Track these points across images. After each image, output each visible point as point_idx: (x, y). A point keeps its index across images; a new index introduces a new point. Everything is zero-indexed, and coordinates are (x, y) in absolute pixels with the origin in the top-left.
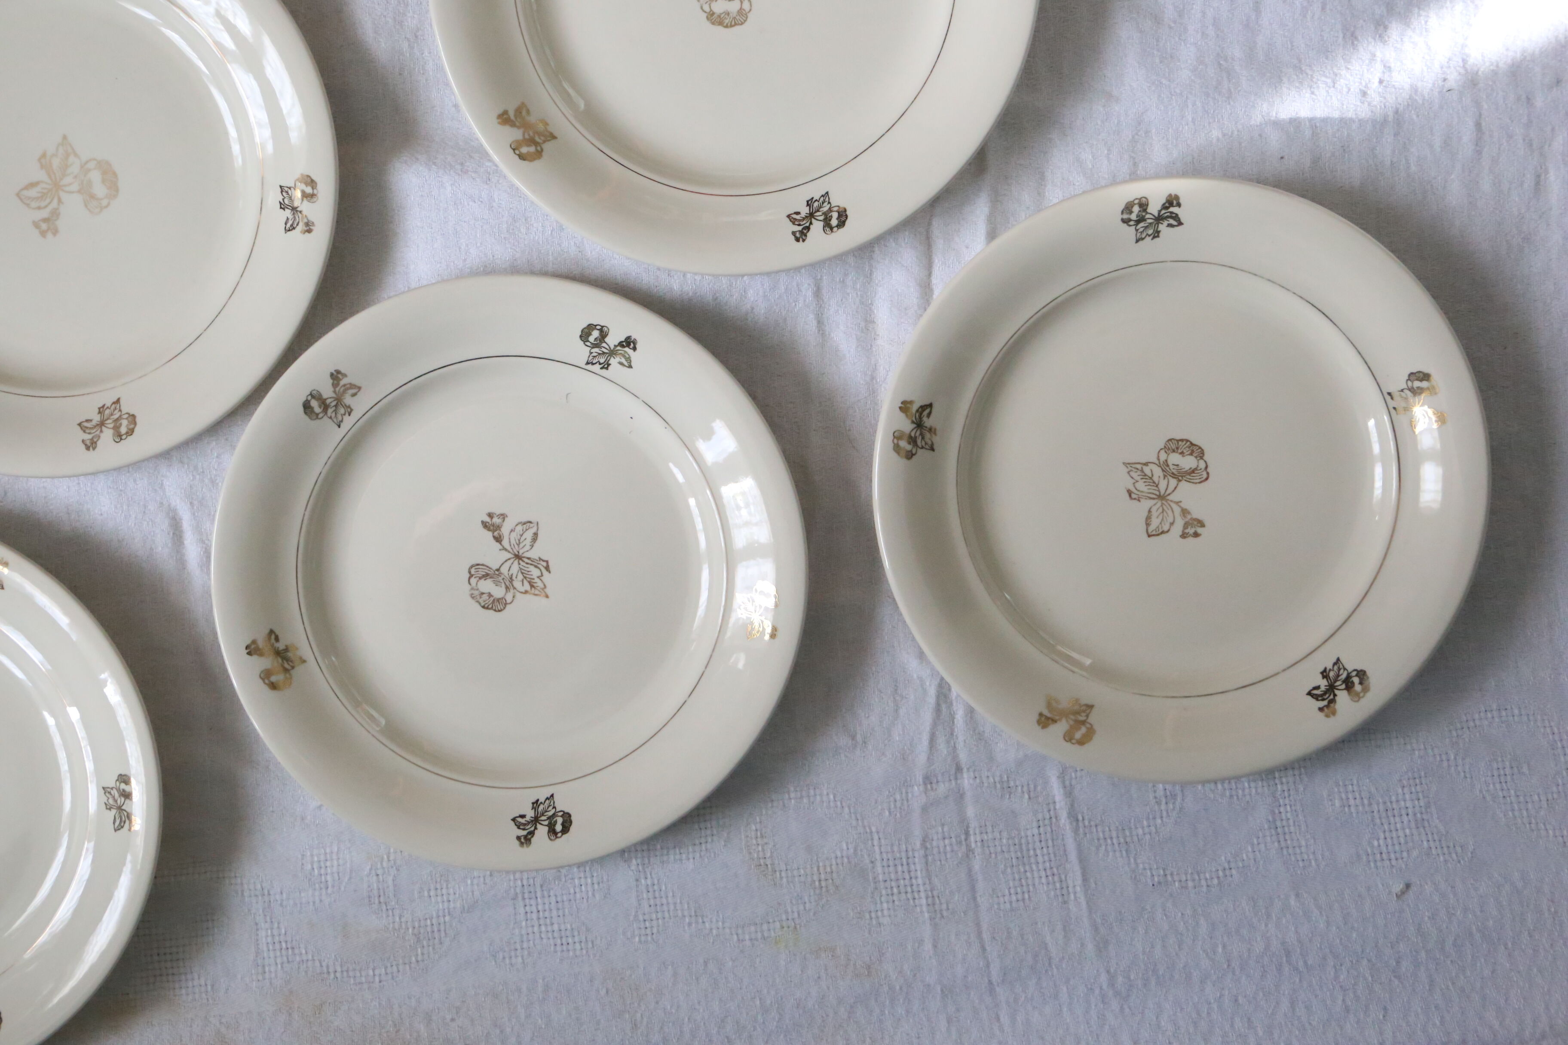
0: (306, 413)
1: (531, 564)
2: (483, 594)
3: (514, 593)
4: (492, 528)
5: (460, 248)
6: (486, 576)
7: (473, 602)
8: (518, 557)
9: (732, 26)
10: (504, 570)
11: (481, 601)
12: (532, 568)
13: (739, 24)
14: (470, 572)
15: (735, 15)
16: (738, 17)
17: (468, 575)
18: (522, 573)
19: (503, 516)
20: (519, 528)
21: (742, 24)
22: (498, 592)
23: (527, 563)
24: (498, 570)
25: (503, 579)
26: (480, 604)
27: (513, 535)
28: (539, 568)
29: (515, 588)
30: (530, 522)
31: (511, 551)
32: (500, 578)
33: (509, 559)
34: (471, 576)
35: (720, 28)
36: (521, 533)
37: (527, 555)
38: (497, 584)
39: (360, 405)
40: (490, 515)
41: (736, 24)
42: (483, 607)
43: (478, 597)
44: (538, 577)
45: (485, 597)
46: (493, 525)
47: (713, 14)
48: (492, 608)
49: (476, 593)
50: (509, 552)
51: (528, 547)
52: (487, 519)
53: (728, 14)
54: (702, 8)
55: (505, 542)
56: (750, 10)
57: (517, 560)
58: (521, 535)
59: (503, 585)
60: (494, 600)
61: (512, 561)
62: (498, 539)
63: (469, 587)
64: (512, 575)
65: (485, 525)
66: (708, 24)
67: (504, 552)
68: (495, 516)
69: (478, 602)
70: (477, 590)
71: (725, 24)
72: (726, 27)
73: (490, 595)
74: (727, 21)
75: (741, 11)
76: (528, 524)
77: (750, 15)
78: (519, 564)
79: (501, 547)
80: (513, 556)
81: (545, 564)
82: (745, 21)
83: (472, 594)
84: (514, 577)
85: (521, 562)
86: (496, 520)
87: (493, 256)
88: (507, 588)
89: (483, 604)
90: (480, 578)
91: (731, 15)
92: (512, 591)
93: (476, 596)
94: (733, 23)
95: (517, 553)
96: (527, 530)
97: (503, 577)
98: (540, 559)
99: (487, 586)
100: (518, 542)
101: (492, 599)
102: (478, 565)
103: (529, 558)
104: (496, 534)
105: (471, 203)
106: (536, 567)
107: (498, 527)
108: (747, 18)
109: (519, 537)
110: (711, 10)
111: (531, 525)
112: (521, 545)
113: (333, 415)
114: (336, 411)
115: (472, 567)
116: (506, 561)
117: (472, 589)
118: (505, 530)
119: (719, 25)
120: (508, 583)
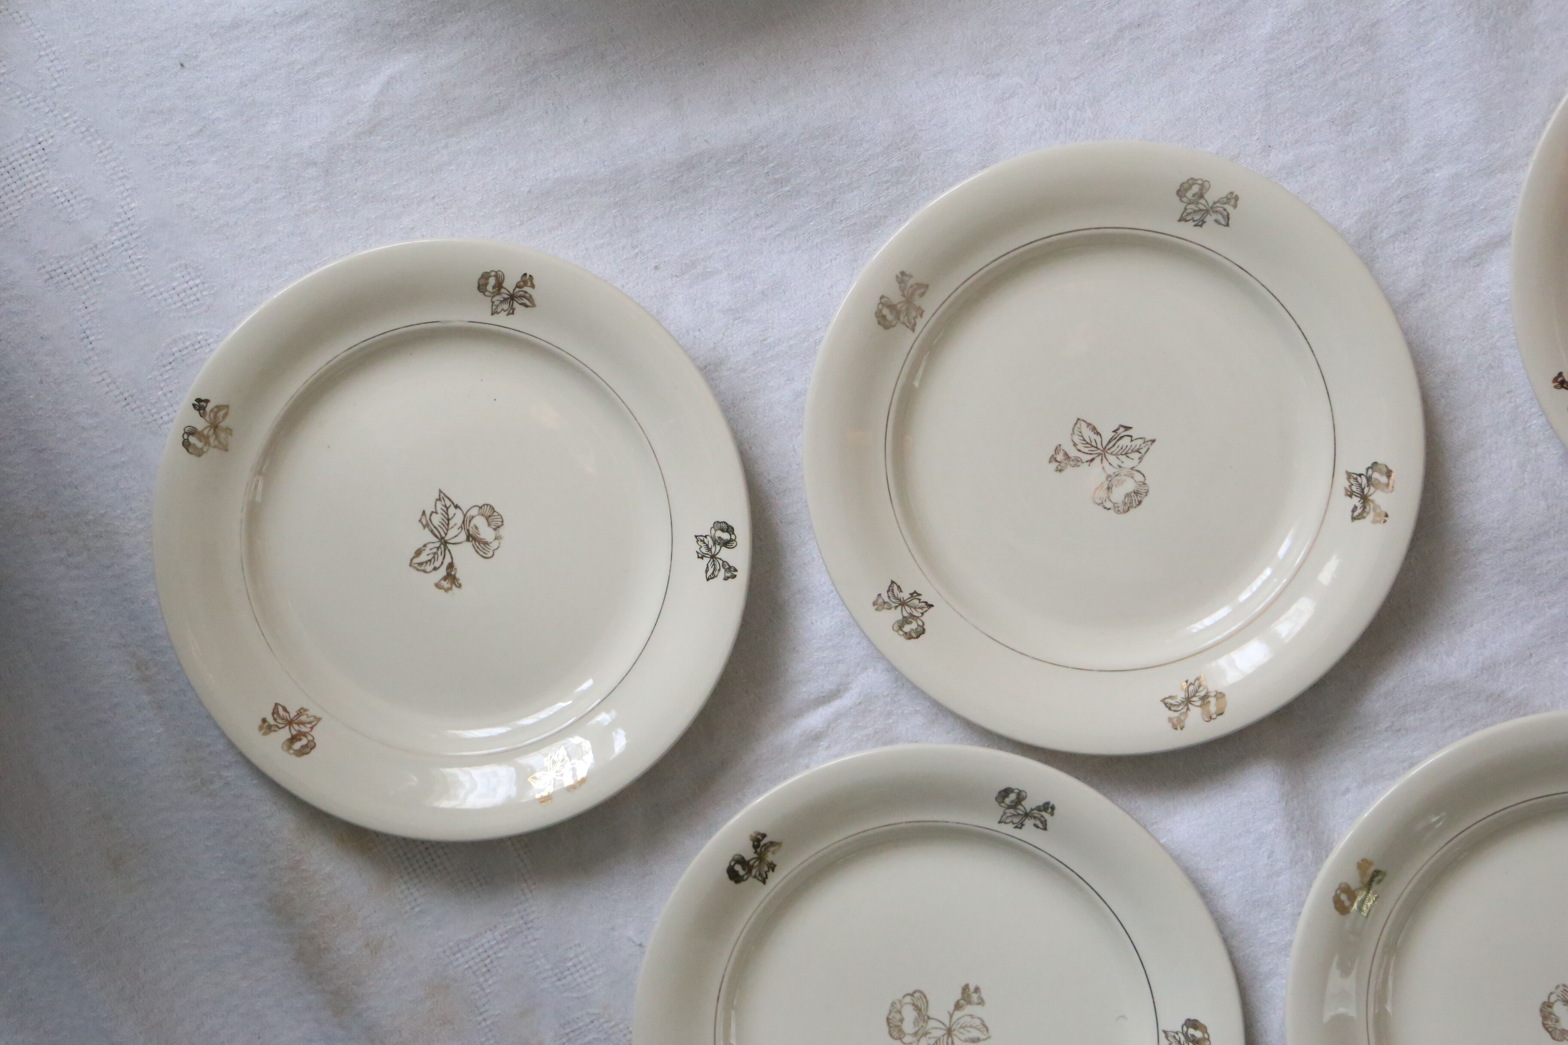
0: (1000, 793)
2: (900, 1012)
3: (914, 1042)
4: (966, 995)
5: (1218, 860)
6: (918, 1009)
7: (887, 1006)
8: (949, 1032)
9: (1547, 1029)
10: (932, 1023)
11: (893, 1014)
14: (915, 992)
15: (1558, 1028)
17: (911, 992)
19: (981, 1002)
20: (977, 1022)
22: (908, 1027)
24: (929, 1018)
25: (923, 1026)
26: (889, 1014)
27: (968, 1019)
29: (919, 1041)
30: (987, 1030)
31: (952, 1024)
32: (921, 1023)
34: (912, 995)
35: (1540, 1019)
38: (916, 1022)
39: (1029, 833)
40: (977, 990)
42: (888, 1019)
43: (895, 1010)
45: (898, 1016)
46: (969, 996)
47: (1551, 1007)
48: (890, 1027)
49: (898, 1006)
50: (950, 1022)
51: (963, 1037)
52: (972, 988)
53: (1557, 1021)
54: (1551, 994)
55: (957, 1014)
58: (971, 1027)
59: (917, 1029)
60: (898, 1026)
61: (942, 1027)
62: (958, 1006)
63: (900, 997)
64: (930, 1033)
65: (965, 988)
67: (948, 1016)
68: (978, 994)
69: (890, 1011)
70: (902, 1007)
71: (1546, 1022)
72: (1544, 1025)
73: (902, 1020)
76: (985, 1029)
78: (943, 1036)
79: (951, 1012)
83: (895, 1003)
84: (928, 1036)
86: (975, 997)
87: (1225, 896)
88: (916, 1034)
89: (890, 1017)
90: (913, 1004)
91: (1557, 1024)
92: (915, 1039)
93: (895, 1008)
95: (953, 1029)
96: (979, 1030)
97: (924, 1025)
99: (909, 1014)
101: (899, 1024)
102: (925, 997)
104: (962, 1002)
105: (1266, 854)
107: (969, 1002)
110: (1553, 1004)
111: (985, 1032)
112: (962, 1030)
113: (1008, 814)
114: (1014, 815)
115: (921, 992)
116: (941, 1022)
117: (900, 1001)
118: (969, 1009)
119: (1542, 1017)
120: (920, 1032)
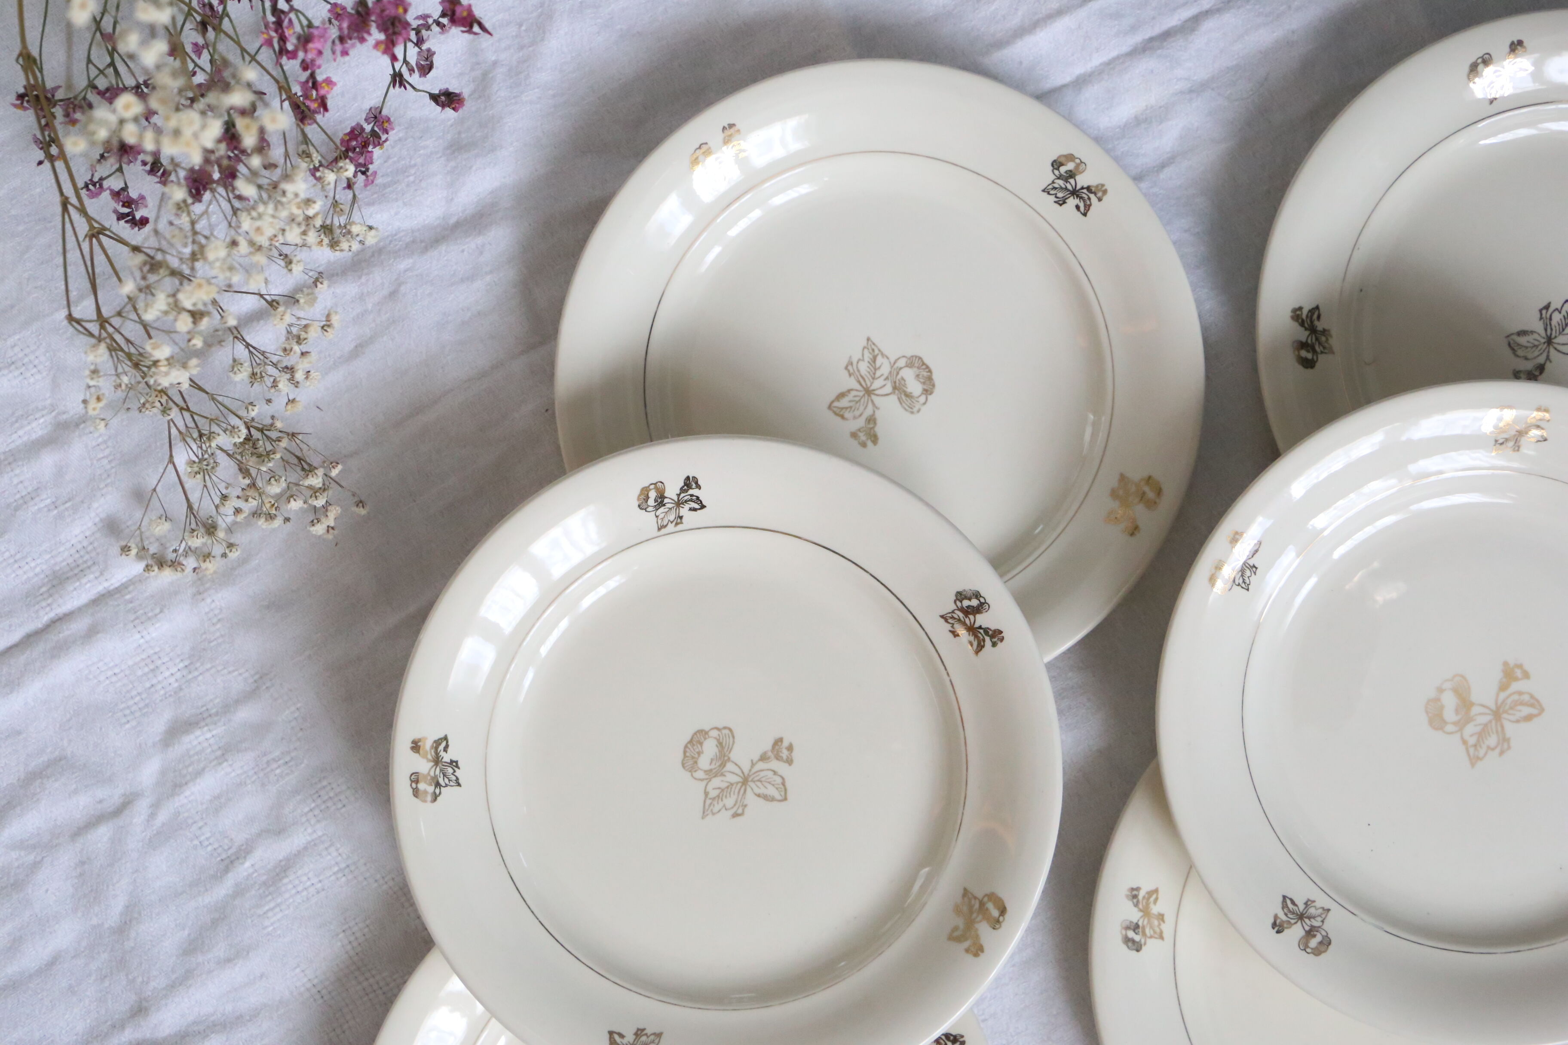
1: (1551, 325)
12: (1554, 322)
13: (922, 361)
16: (916, 365)
18: (1563, 330)
21: (920, 358)
23: (1552, 329)
28: (1551, 316)
33: (1556, 349)
36: (1523, 349)
37: (1543, 333)
41: (924, 364)
44: (1560, 312)
56: (904, 357)
57: (1554, 341)
66: (937, 391)
74: (925, 374)
75: (910, 365)
77: (909, 355)
80: (1551, 347)
81: (1544, 312)
82: (916, 357)
85: (1553, 336)
94: (924, 367)
98: (1541, 318)
100: (1534, 348)
103: (1546, 330)
106: (1551, 319)
108: (912, 356)
109: (1529, 349)
